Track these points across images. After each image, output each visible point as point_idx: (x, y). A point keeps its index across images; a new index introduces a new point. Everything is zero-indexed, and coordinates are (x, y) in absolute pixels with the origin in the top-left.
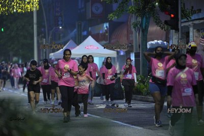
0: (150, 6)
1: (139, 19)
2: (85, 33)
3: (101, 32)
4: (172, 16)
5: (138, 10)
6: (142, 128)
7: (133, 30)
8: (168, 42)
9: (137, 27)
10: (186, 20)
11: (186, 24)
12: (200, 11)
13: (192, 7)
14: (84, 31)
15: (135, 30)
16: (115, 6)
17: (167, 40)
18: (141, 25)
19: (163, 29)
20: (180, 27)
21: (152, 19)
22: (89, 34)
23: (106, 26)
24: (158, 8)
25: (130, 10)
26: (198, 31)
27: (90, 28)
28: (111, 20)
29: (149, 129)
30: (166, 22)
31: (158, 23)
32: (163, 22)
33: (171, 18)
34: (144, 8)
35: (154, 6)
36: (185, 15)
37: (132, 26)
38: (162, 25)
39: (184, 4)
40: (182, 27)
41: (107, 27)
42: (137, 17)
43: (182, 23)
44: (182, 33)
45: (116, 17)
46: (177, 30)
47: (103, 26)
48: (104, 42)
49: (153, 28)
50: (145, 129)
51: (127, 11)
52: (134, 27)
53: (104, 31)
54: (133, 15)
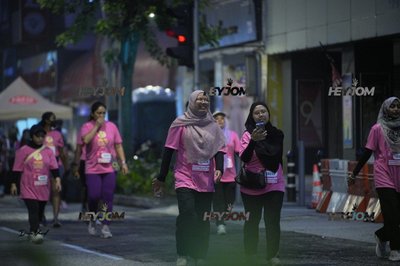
0: (138, 18)
1: (117, 45)
2: (10, 72)
3: (41, 70)
4: (182, 39)
5: (115, 28)
6: (121, 259)
7: (105, 65)
8: (173, 89)
9: (112, 62)
10: (208, 47)
11: (209, 55)
12: (235, 29)
13: (221, 23)
14: (7, 67)
15: (109, 66)
16: (69, 19)
17: (173, 85)
18: (121, 57)
19: (165, 65)
20: (196, 62)
21: (142, 46)
22: (18, 73)
23: (51, 58)
24: (154, 25)
25: (98, 27)
26: (233, 68)
27: (19, 63)
28: (62, 47)
29: (136, 260)
30: (170, 52)
31: (154, 52)
32: (164, 50)
33: (180, 43)
34: (126, 23)
35: (146, 20)
36: (207, 38)
37: (103, 59)
38: (162, 57)
39: (204, 17)
40: (200, 62)
41: (53, 60)
42: (113, 41)
43: (200, 52)
44: (201, 73)
45: (71, 41)
46: (190, 66)
47: (46, 57)
48: (47, 90)
49: (145, 63)
50: (128, 261)
51: (93, 28)
52: (108, 61)
53: (48, 68)
54: (106, 37)
